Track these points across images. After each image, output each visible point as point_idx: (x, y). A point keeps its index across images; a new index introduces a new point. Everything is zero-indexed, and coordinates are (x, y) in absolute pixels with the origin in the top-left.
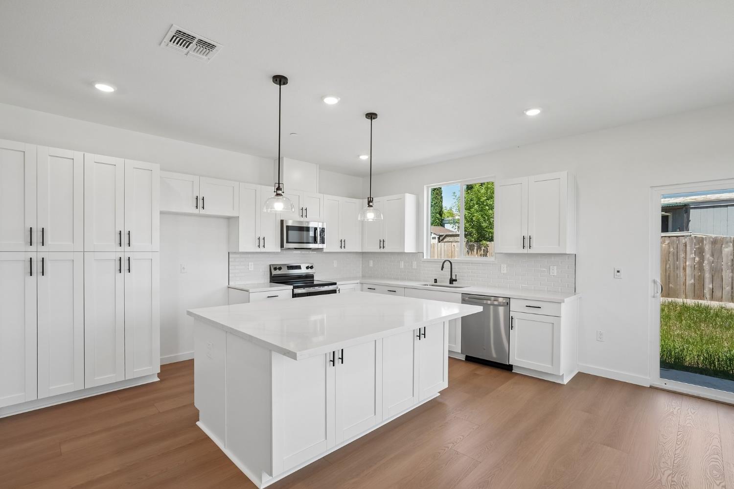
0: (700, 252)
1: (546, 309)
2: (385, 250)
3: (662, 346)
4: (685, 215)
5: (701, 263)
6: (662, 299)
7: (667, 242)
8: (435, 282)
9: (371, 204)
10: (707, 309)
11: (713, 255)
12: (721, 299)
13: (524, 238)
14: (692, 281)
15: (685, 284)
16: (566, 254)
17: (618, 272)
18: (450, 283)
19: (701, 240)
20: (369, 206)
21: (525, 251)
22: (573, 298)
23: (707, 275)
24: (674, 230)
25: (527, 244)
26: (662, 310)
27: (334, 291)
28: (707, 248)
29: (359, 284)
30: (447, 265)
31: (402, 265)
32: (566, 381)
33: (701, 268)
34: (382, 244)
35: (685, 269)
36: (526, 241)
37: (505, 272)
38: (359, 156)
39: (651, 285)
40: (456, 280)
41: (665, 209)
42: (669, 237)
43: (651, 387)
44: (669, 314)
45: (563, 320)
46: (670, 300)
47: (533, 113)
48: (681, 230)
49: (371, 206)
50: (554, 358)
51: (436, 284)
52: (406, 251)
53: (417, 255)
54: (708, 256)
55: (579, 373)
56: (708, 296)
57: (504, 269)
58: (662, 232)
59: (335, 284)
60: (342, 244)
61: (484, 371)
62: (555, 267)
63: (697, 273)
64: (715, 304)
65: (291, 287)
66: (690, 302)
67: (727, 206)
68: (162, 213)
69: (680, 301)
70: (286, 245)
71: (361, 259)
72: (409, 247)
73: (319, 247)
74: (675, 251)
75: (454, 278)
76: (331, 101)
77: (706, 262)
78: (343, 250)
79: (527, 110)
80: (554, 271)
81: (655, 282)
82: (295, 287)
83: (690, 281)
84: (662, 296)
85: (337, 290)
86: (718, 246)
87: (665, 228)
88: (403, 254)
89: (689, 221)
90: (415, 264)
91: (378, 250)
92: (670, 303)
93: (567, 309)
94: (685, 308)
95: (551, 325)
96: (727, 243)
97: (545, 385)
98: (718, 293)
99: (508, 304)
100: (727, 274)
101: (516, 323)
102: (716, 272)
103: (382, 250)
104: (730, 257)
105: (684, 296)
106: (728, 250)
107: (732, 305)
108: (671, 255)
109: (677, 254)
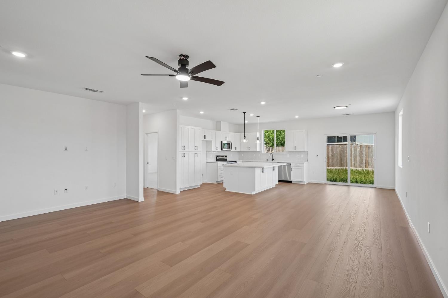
1: (300, 165)
2: (250, 151)
12: (357, 167)
16: (304, 151)
18: (272, 160)
21: (294, 150)
22: (306, 162)
23: (353, 159)
30: (271, 155)
31: (255, 155)
32: (306, 184)
34: (249, 148)
36: (295, 148)
43: (325, 184)
45: (304, 168)
46: (342, 168)
47: (297, 117)
50: (302, 177)
51: (267, 161)
52: (258, 151)
53: (260, 152)
55: (308, 182)
56: (353, 166)
57: (288, 155)
59: (236, 161)
60: (236, 148)
61: (284, 183)
62: (302, 155)
65: (226, 162)
68: (202, 141)
70: (223, 149)
72: (258, 150)
73: (231, 150)
75: (273, 159)
77: (352, 154)
79: (295, 116)
80: (302, 156)
82: (227, 162)
88: (257, 151)
90: (259, 155)
91: (247, 150)
93: (305, 165)
95: (301, 169)
96: (358, 147)
97: (301, 185)
98: (356, 165)
99: (291, 164)
100: (358, 158)
101: (293, 169)
102: (355, 157)
103: (249, 150)
104: (359, 152)
105: (346, 166)
106: (358, 149)
107: (360, 169)
108: (342, 152)
109: (343, 151)
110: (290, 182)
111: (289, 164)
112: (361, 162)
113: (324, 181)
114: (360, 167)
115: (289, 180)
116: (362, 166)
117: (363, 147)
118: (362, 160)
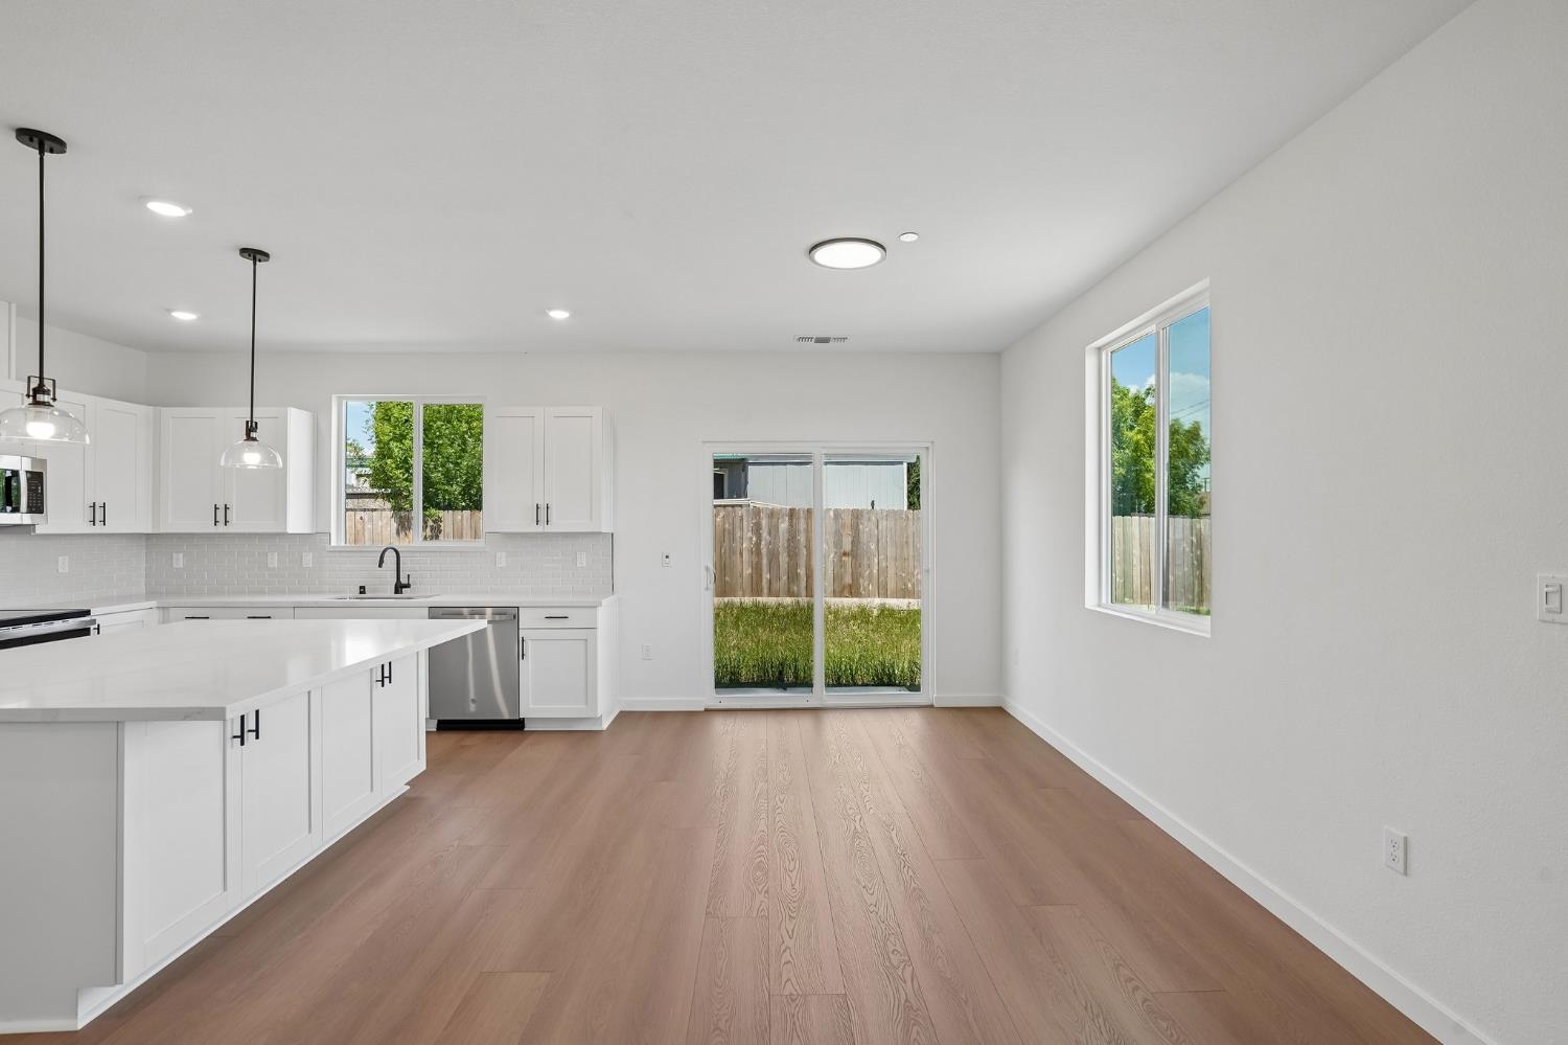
0: (757, 529)
1: (577, 618)
2: (229, 529)
3: (718, 661)
4: (743, 474)
5: (758, 544)
6: (717, 600)
7: (722, 514)
8: (361, 593)
9: (253, 435)
10: (765, 608)
11: (770, 534)
12: (778, 595)
13: (538, 508)
14: (750, 571)
15: (742, 575)
16: (600, 533)
17: (667, 557)
18: (397, 592)
19: (757, 512)
20: (249, 438)
21: (539, 529)
22: (611, 598)
23: (765, 561)
24: (730, 497)
25: (542, 516)
26: (717, 616)
27: (85, 632)
28: (764, 522)
29: (155, 611)
30: (390, 557)
31: (274, 560)
32: (605, 726)
33: (759, 553)
34: (222, 515)
35: (741, 554)
36: (542, 513)
37: (504, 564)
38: (169, 311)
39: (703, 572)
40: (408, 586)
41: (718, 463)
42: (725, 506)
43: (706, 710)
44: (726, 619)
45: (601, 633)
46: (726, 599)
47: (559, 315)
48: (739, 497)
49: (254, 439)
50: (588, 692)
51: (364, 596)
52: (290, 531)
53: (313, 539)
54: (765, 534)
55: (621, 712)
56: (765, 591)
57: (502, 559)
58: (715, 498)
59: (87, 613)
60: (98, 512)
61: (476, 739)
62: (584, 555)
63: (755, 560)
64: (772, 601)
66: (748, 600)
67: (785, 464)
69: (737, 600)
71: (144, 551)
72: (297, 521)
73: (25, 523)
74: (731, 527)
75: (404, 581)
76: (166, 210)
77: (763, 543)
78: (99, 529)
79: (550, 309)
80: (582, 561)
81: (707, 569)
83: (747, 571)
84: (717, 596)
85: (92, 627)
86: (774, 520)
87: (719, 494)
88: (284, 535)
89: (746, 483)
90: (308, 560)
91: (207, 529)
92: (726, 605)
93: (603, 617)
94: (743, 608)
95: (582, 643)
96: (783, 517)
97: (577, 737)
98: (775, 586)
99: (516, 617)
100: (783, 559)
101: (529, 647)
102: (773, 556)
103: (221, 528)
104: (786, 535)
105: (741, 593)
106: (784, 526)
107: (788, 600)
108: (726, 533)
109: (732, 533)
110: (517, 725)
111: (507, 617)
112: (793, 577)
113: (705, 695)
114: (790, 594)
115: (506, 716)
116: (796, 588)
117: (799, 518)
118: (797, 566)
